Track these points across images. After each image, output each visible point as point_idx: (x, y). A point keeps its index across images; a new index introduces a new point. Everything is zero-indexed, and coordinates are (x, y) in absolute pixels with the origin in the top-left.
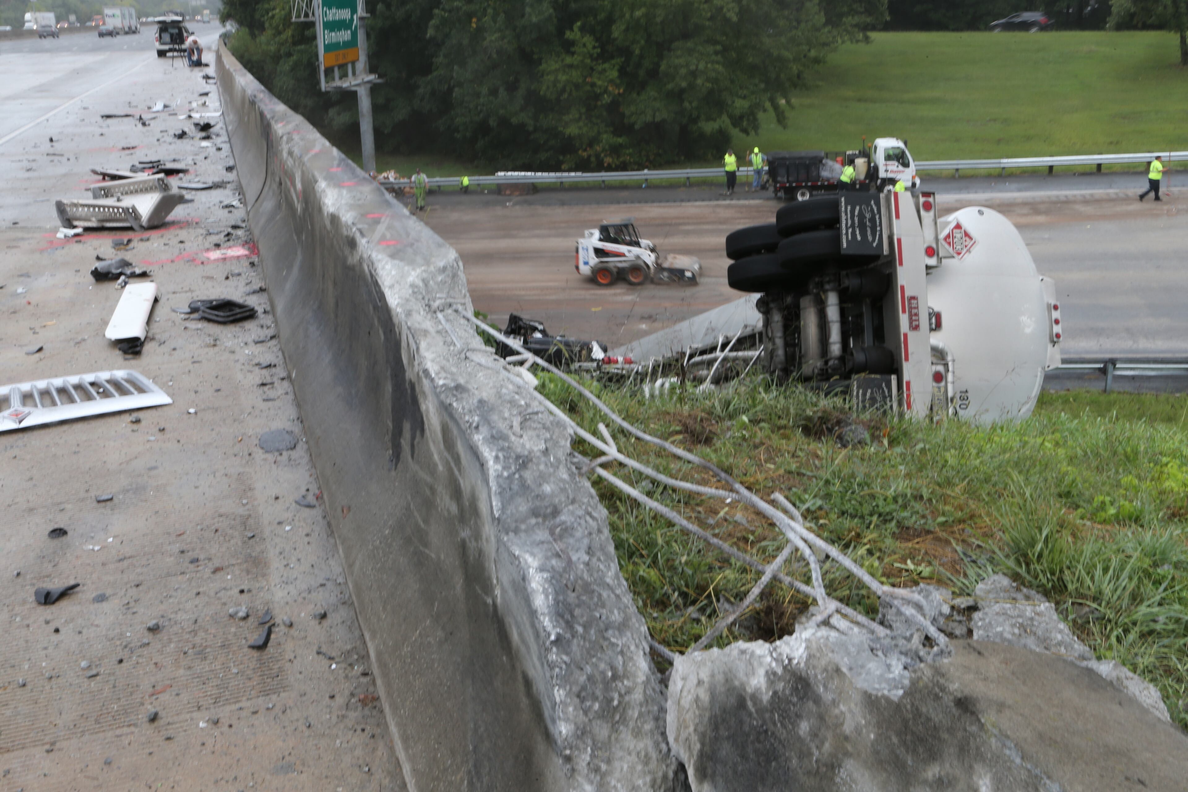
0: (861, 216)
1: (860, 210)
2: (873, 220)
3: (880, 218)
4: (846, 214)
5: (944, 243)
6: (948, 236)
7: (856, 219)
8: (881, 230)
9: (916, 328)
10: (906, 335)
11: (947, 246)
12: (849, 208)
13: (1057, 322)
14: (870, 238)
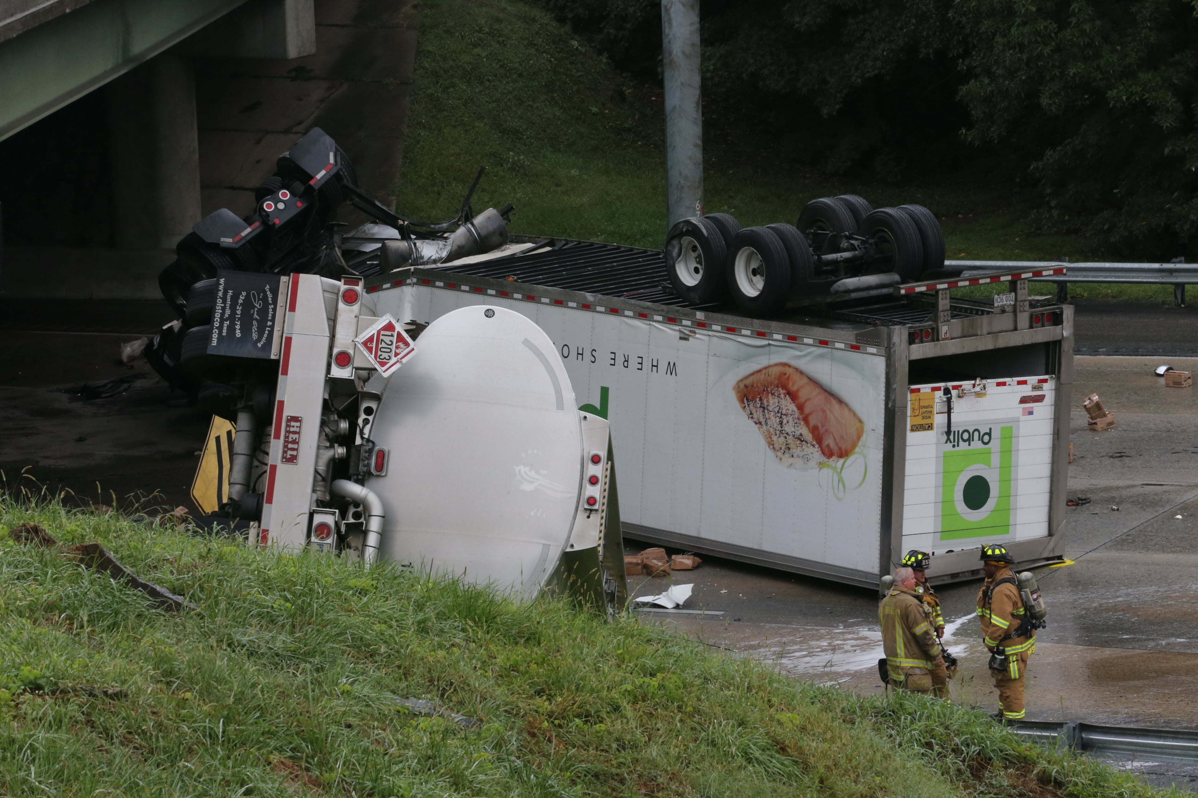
0: (248, 305)
1: (247, 297)
2: (263, 312)
3: (274, 310)
4: (224, 301)
5: (362, 348)
6: (371, 339)
7: (239, 309)
8: (272, 327)
9: (292, 460)
10: (274, 468)
11: (366, 353)
12: (230, 292)
13: (594, 481)
14: (255, 336)
